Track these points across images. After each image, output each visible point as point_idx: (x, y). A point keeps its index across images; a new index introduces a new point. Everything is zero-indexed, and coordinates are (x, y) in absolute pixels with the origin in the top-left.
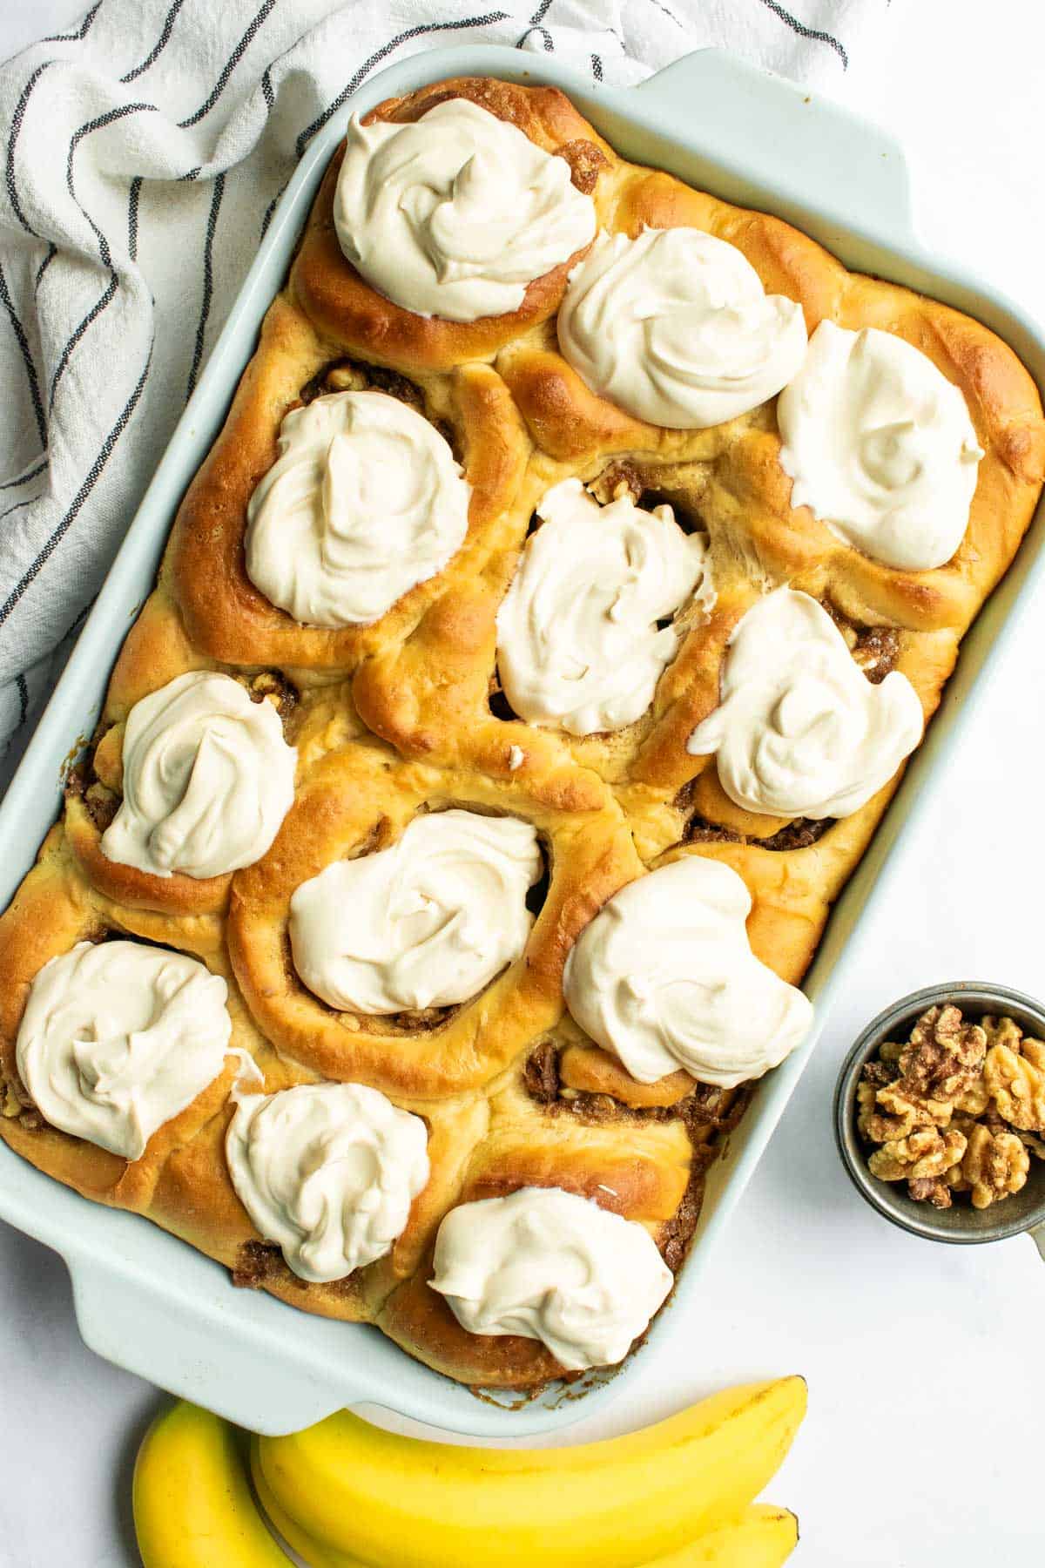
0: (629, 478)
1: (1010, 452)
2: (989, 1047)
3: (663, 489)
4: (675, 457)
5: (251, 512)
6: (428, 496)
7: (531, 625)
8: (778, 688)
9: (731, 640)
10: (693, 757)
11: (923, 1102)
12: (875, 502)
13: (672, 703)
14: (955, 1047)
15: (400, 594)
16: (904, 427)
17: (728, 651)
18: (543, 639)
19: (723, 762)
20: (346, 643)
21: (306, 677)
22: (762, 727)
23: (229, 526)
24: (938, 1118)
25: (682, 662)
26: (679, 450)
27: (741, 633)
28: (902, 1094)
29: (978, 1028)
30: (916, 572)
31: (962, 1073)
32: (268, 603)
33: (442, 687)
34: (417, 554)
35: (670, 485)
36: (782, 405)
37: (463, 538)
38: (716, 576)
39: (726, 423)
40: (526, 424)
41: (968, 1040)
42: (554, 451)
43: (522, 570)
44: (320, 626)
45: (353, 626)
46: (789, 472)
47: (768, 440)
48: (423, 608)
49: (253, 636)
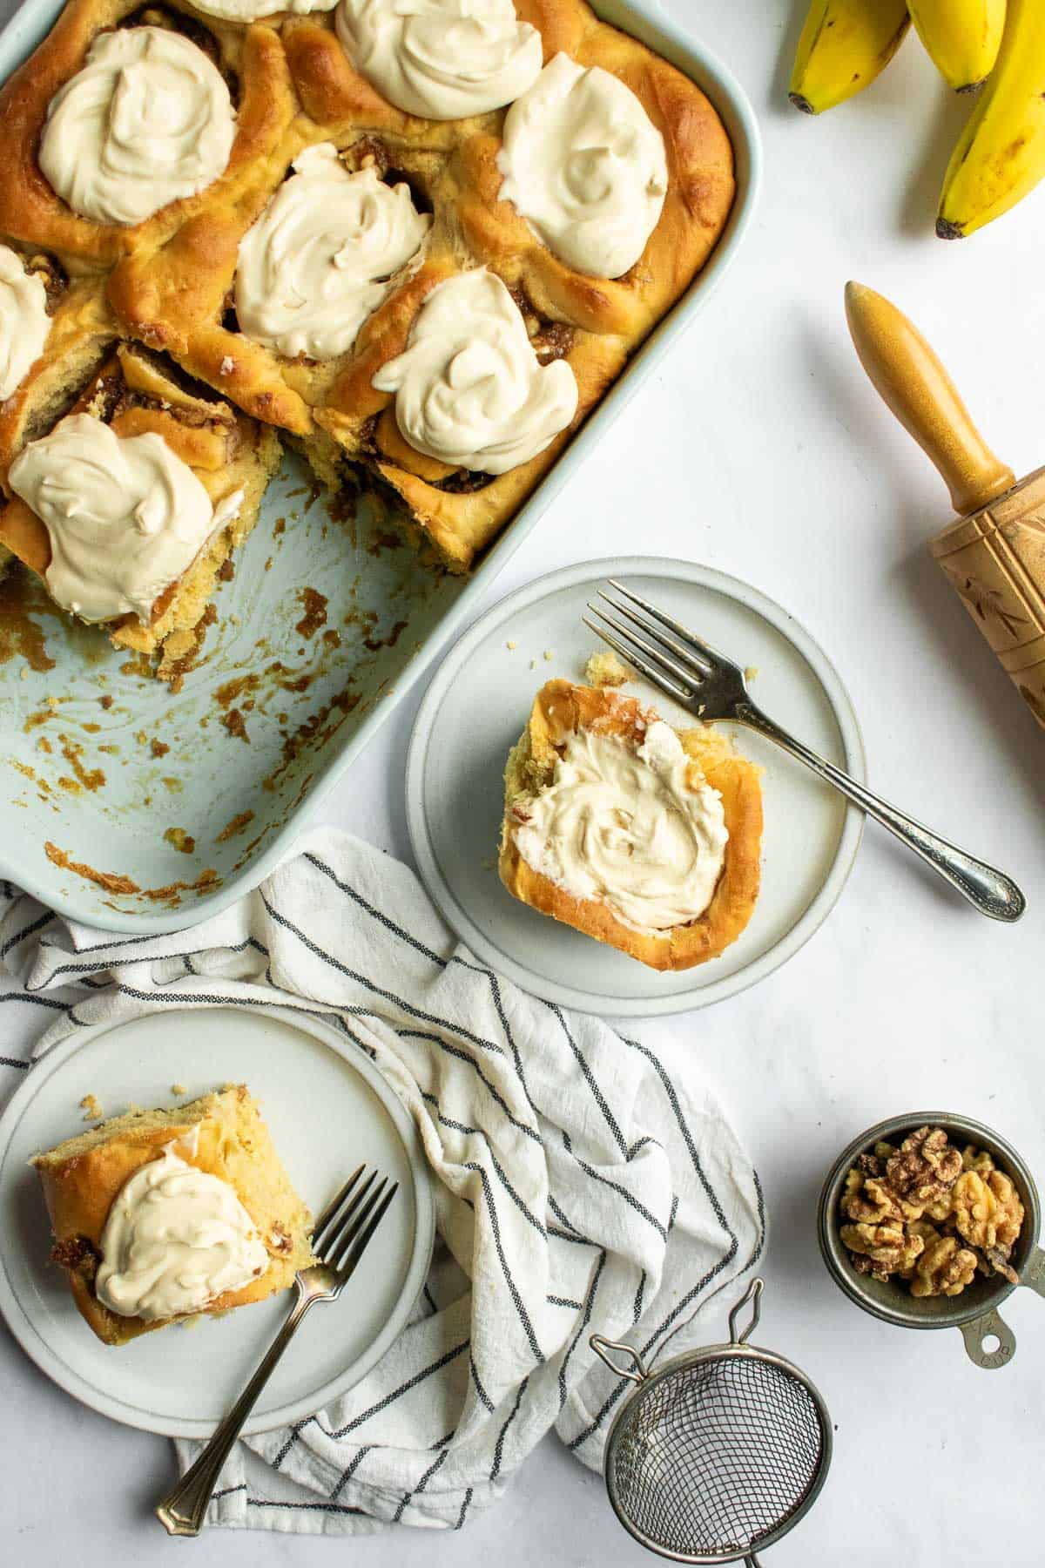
0: (376, 153)
1: (690, 194)
2: (964, 1170)
3: (405, 170)
4: (416, 142)
5: (50, 109)
6: (200, 124)
7: (267, 256)
8: (455, 347)
9: (425, 299)
10: (376, 392)
11: (899, 1201)
12: (568, 212)
13: (370, 343)
14: (935, 1160)
15: (161, 205)
16: (602, 152)
17: (422, 307)
18: (274, 269)
19: (400, 399)
20: (111, 239)
21: (75, 265)
22: (436, 377)
23: (30, 118)
24: (907, 1218)
25: (385, 311)
26: (420, 136)
27: (434, 297)
28: (886, 1189)
29: (958, 1153)
30: (594, 277)
31: (936, 1185)
32: (53, 193)
33: (183, 291)
34: (181, 173)
35: (410, 167)
36: (512, 113)
37: (222, 171)
38: (429, 248)
39: (462, 120)
40: (295, 85)
41: (948, 1160)
42: (314, 114)
43: (269, 208)
44: (92, 220)
45: (119, 225)
46: (501, 168)
47: (492, 142)
48: (180, 221)
49: (34, 215)
